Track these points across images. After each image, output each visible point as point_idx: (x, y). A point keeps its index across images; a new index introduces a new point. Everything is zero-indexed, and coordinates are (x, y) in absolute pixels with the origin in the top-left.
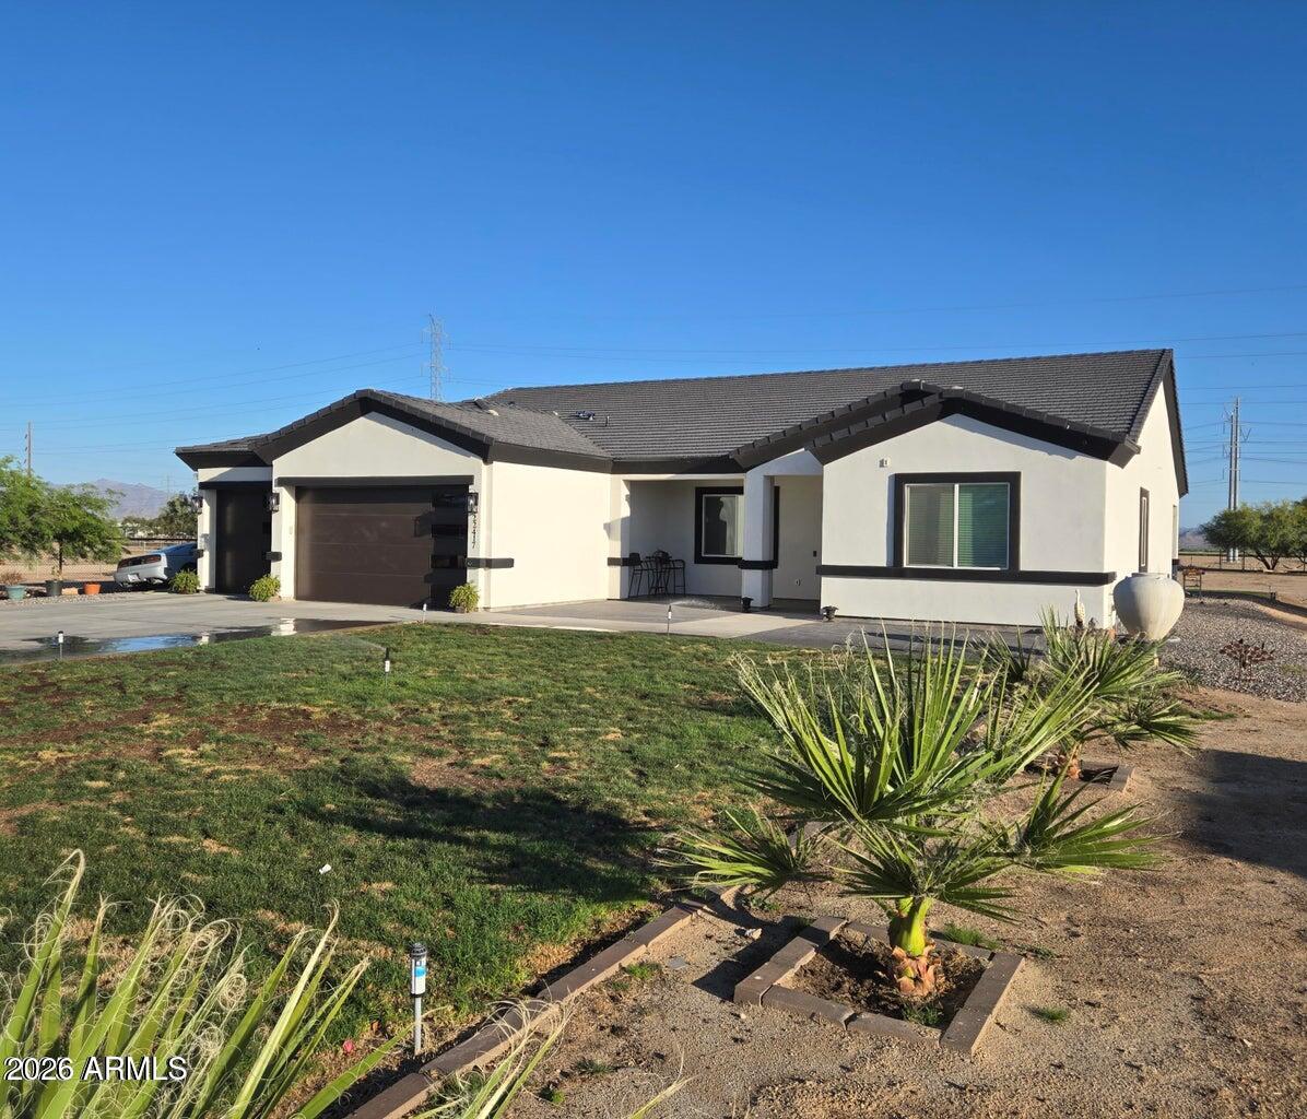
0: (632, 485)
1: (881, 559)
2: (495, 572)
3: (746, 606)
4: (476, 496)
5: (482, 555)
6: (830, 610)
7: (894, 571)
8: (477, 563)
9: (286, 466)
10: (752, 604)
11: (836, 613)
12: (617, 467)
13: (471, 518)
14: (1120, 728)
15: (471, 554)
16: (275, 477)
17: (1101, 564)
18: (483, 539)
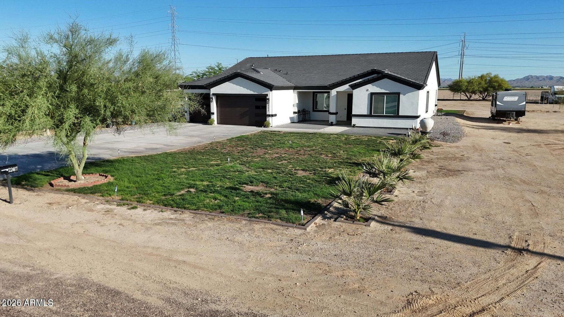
0: (299, 93)
1: (365, 113)
2: (273, 118)
3: (332, 124)
4: (268, 99)
5: (270, 114)
6: (354, 125)
7: (370, 116)
8: (269, 116)
9: (214, 90)
10: (333, 123)
11: (356, 126)
12: (295, 88)
13: (267, 105)
14: (421, 148)
15: (268, 113)
16: (211, 93)
17: (417, 114)
18: (271, 110)
